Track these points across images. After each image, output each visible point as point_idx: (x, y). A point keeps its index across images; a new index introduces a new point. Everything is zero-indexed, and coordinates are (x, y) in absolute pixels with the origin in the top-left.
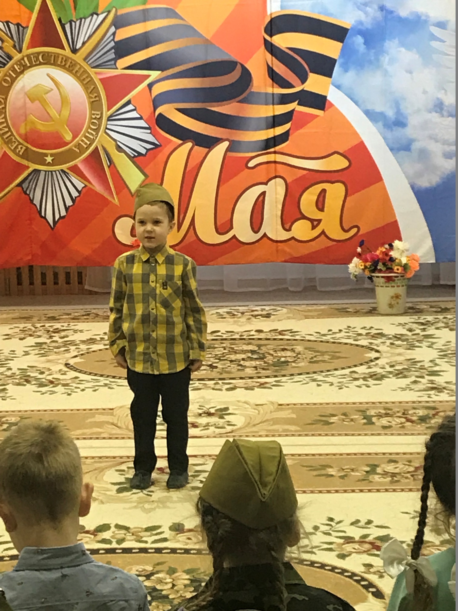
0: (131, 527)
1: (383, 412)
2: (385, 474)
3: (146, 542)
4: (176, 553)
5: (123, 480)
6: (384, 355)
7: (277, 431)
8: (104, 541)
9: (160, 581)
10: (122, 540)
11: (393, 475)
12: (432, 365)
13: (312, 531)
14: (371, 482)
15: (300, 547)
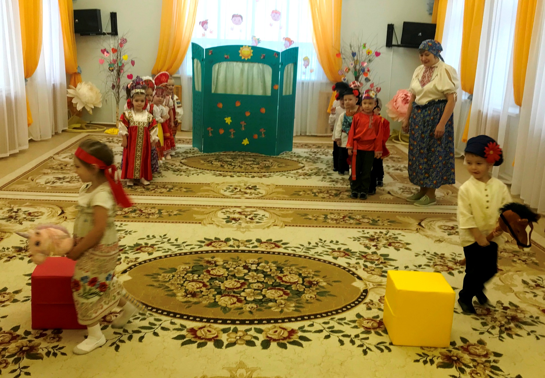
0: (240, 240)
1: (319, 191)
2: (332, 219)
3: (249, 247)
4: (264, 253)
5: (226, 217)
6: (306, 165)
7: (281, 197)
8: (231, 246)
9: (264, 267)
10: (238, 246)
11: (336, 220)
12: (326, 170)
13: (316, 245)
14: (328, 223)
15: (315, 253)
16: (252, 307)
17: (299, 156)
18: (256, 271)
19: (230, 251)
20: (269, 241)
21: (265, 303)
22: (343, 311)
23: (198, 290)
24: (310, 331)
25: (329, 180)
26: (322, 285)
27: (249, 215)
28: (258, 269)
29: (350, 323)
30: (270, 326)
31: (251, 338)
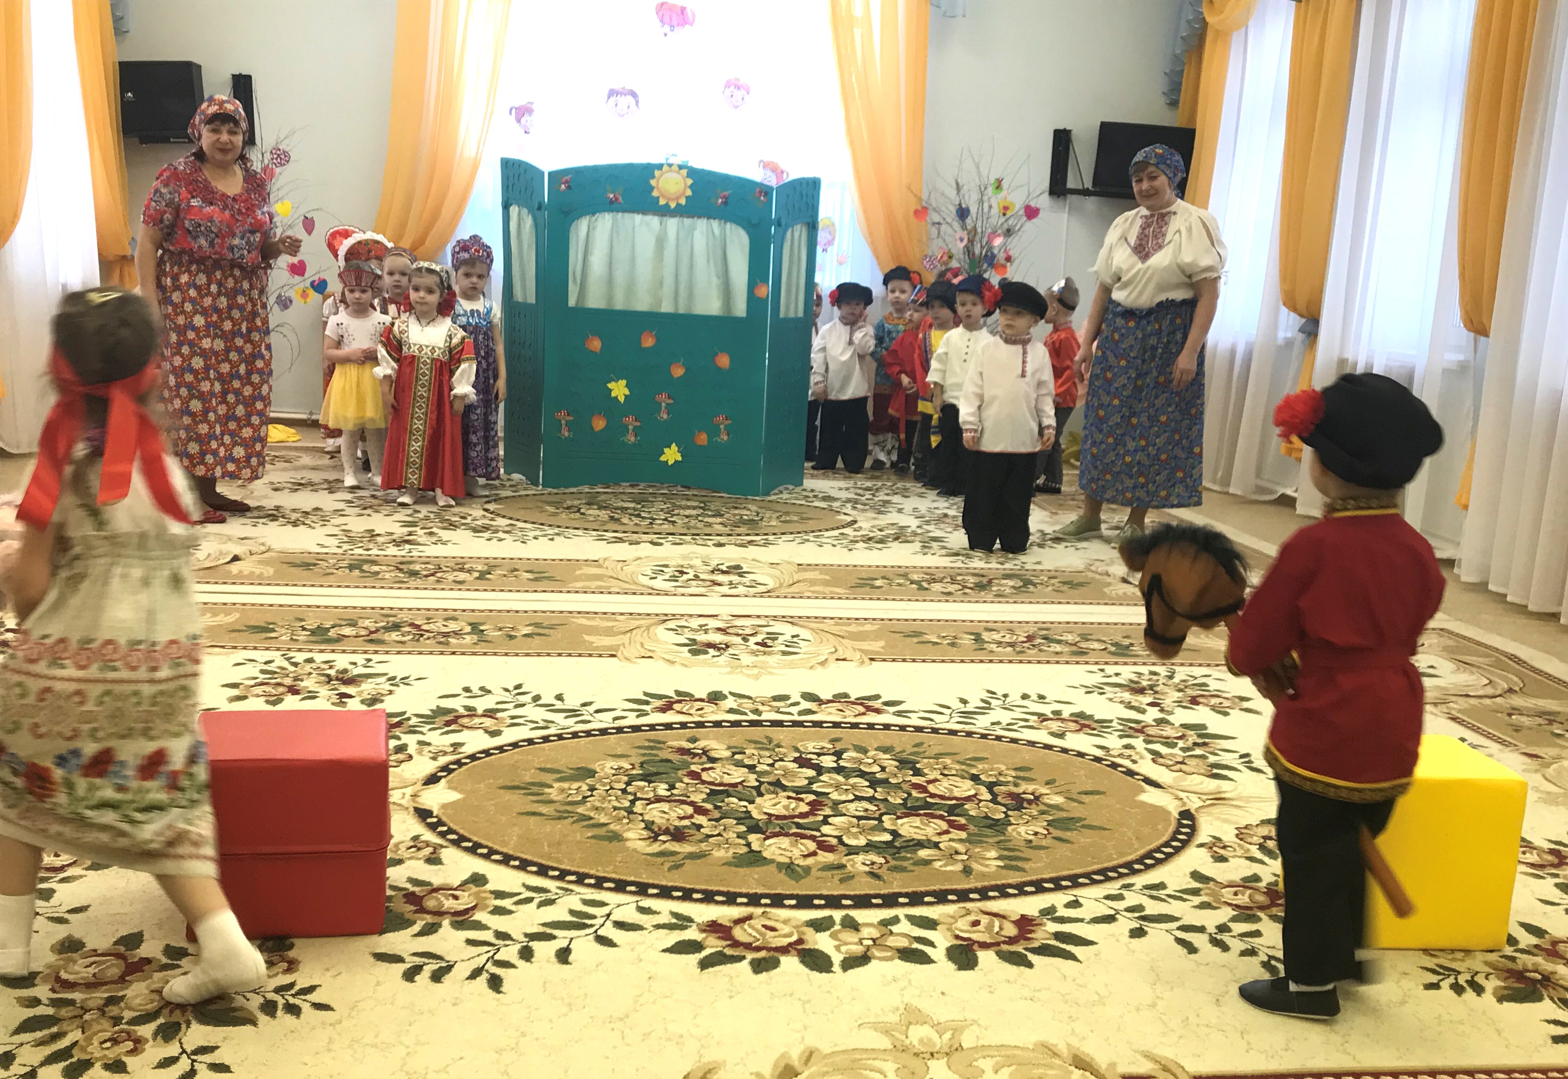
0: (753, 696)
1: (928, 577)
2: (1001, 643)
3: (790, 714)
4: (841, 728)
5: (687, 642)
6: (859, 519)
7: (824, 593)
8: (731, 711)
9: (859, 762)
10: (757, 712)
11: (1012, 645)
12: (924, 531)
13: (985, 706)
14: (991, 652)
15: (993, 724)
16: (873, 863)
17: (827, 498)
18: (839, 770)
19: (736, 724)
20: (841, 698)
21: (908, 852)
22: (1148, 867)
23: (686, 822)
24: (1081, 920)
25: (944, 552)
26: (1052, 802)
27: (752, 635)
28: (844, 768)
29: (1185, 896)
30: (950, 909)
31: (911, 943)
